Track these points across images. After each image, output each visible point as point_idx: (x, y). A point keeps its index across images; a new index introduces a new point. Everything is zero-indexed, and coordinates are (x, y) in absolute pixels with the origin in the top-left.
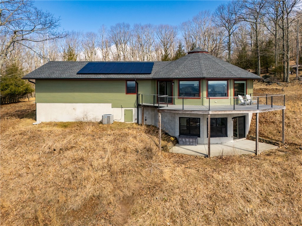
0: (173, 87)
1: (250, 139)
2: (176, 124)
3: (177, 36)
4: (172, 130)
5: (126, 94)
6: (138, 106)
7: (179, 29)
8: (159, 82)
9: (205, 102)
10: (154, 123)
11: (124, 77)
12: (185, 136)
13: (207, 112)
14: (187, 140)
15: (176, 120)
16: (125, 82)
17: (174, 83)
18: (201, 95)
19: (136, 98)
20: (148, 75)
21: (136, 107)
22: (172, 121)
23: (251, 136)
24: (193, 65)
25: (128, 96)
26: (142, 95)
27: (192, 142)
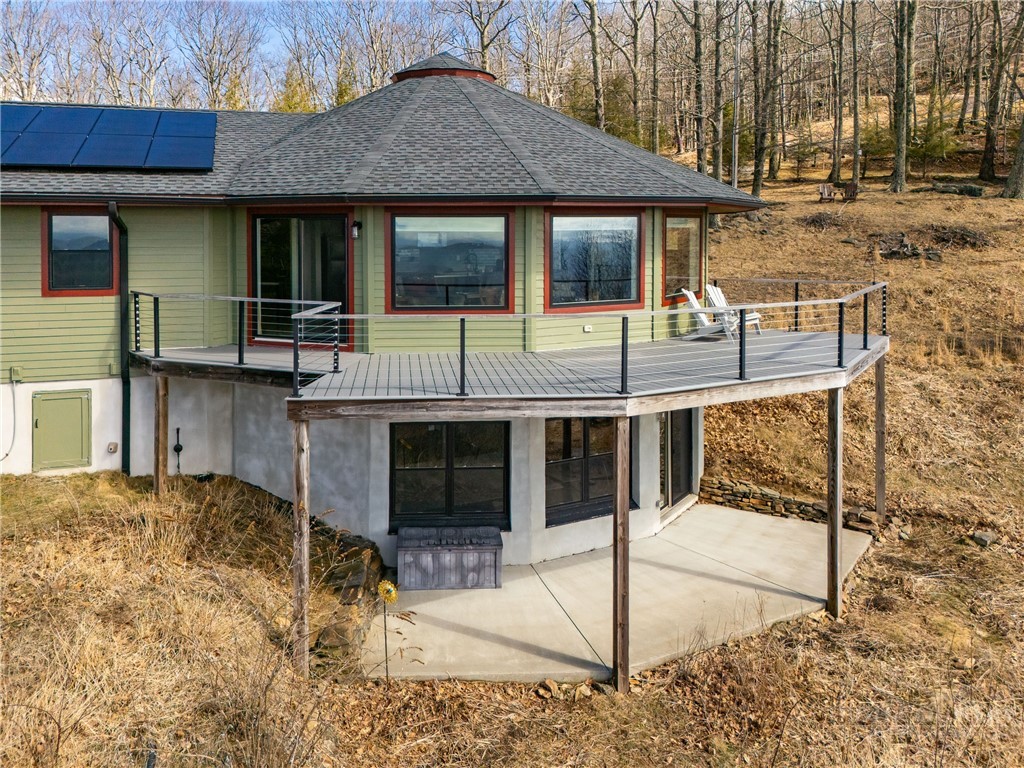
0: (356, 253)
1: (721, 500)
2: (374, 465)
3: (262, 48)
4: (348, 498)
5: (44, 295)
6: (129, 365)
7: (270, 21)
8: (258, 221)
9: (539, 333)
10: (228, 462)
11: (31, 189)
12: (426, 531)
13: (614, 403)
14: (448, 558)
15: (375, 441)
16: (38, 218)
17: (359, 226)
18: (518, 293)
19: (112, 315)
20: (198, 179)
21: (111, 376)
22: (344, 446)
23: (721, 487)
24: (454, 131)
25: (61, 309)
26: (156, 300)
27: (478, 569)
